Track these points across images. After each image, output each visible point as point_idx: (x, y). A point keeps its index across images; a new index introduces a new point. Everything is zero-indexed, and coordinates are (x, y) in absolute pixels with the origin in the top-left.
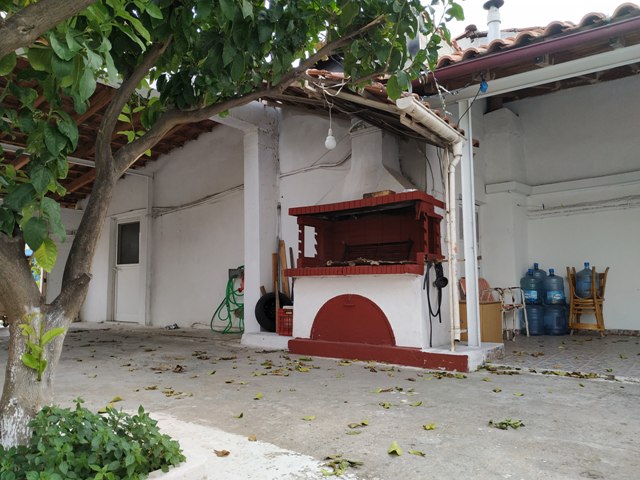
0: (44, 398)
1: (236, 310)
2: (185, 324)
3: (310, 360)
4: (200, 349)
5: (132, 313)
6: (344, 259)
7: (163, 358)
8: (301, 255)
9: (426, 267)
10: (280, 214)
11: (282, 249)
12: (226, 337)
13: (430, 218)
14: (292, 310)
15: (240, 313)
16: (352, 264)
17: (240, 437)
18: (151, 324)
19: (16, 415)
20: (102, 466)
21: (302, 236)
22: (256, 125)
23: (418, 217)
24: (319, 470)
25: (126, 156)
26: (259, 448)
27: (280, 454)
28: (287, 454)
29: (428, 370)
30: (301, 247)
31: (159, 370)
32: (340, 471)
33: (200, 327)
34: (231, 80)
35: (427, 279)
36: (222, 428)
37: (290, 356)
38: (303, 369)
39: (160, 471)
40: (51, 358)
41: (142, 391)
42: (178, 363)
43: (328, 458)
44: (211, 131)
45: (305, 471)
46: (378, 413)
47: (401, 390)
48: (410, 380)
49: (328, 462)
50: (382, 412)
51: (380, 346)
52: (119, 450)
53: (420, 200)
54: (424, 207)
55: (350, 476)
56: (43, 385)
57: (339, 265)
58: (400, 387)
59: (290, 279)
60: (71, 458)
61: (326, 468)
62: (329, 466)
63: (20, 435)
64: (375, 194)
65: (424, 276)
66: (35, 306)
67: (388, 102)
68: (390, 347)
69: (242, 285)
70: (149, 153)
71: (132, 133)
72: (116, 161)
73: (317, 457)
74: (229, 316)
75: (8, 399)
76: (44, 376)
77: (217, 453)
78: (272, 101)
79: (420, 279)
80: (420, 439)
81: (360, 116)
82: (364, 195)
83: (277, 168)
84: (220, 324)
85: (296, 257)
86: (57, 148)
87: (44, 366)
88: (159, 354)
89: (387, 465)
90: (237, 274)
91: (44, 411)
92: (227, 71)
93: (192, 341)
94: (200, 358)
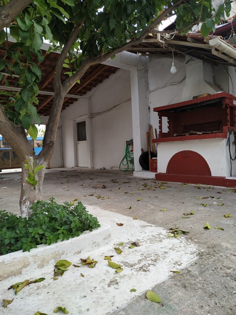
0: (37, 197)
1: (130, 160)
2: (108, 167)
3: (166, 183)
4: (114, 178)
5: (85, 163)
6: (184, 132)
7: (97, 182)
8: (161, 132)
9: (228, 134)
10: (149, 112)
11: (151, 129)
12: (126, 173)
13: (231, 107)
14: (157, 160)
15: (132, 162)
16: (187, 135)
17: (129, 217)
18: (93, 168)
19: (26, 204)
20: (61, 227)
21: (160, 122)
22: (136, 66)
23: (224, 107)
24: (167, 234)
25: (68, 84)
26: (138, 223)
27: (148, 226)
28: (151, 226)
29: (229, 188)
30: (161, 127)
31: (95, 188)
32: (177, 235)
33: (115, 169)
34: (115, 39)
35: (229, 140)
36: (121, 213)
37: (156, 181)
38: (162, 187)
39: (88, 231)
40: (40, 180)
41: (87, 197)
42: (103, 184)
43: (171, 229)
44: (114, 73)
45: (160, 234)
46: (200, 208)
47: (213, 198)
48: (218, 193)
49: (171, 231)
50: (202, 208)
51: (202, 176)
52: (69, 220)
53: (225, 97)
54: (227, 101)
55: (182, 238)
56: (37, 191)
57: (180, 136)
58: (213, 196)
59: (156, 144)
60: (47, 223)
61: (170, 234)
62: (172, 233)
63: (29, 212)
64: (199, 96)
65: (227, 139)
66: (31, 156)
67: (205, 43)
68: (208, 176)
69: (133, 148)
70: (79, 82)
71: (71, 73)
72: (63, 87)
73: (166, 228)
74: (127, 163)
75: (23, 197)
76: (37, 187)
77: (117, 224)
78: (144, 53)
79: (225, 141)
80: (222, 222)
81: (190, 54)
82: (193, 97)
83: (148, 88)
84: (124, 167)
85: (158, 133)
86: (32, 80)
87: (36, 183)
88: (96, 180)
89: (202, 234)
90: (130, 143)
91: (38, 202)
92: (112, 33)
93: (111, 175)
94: (114, 182)
